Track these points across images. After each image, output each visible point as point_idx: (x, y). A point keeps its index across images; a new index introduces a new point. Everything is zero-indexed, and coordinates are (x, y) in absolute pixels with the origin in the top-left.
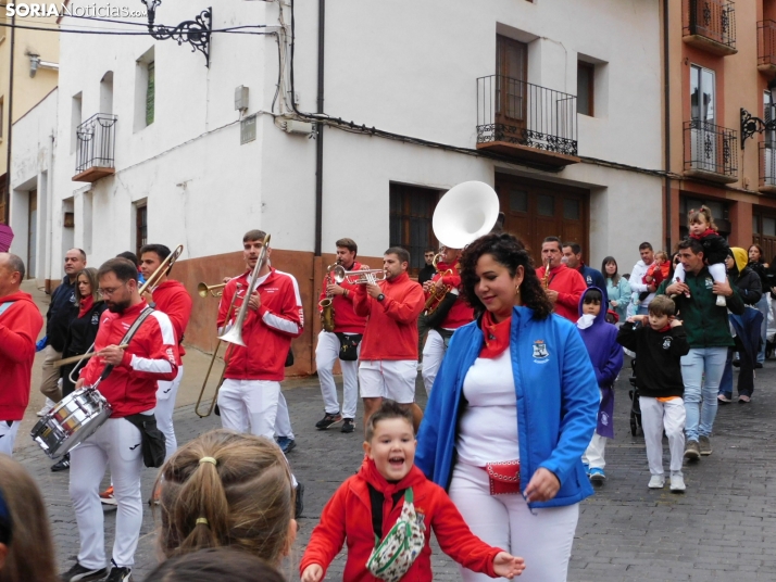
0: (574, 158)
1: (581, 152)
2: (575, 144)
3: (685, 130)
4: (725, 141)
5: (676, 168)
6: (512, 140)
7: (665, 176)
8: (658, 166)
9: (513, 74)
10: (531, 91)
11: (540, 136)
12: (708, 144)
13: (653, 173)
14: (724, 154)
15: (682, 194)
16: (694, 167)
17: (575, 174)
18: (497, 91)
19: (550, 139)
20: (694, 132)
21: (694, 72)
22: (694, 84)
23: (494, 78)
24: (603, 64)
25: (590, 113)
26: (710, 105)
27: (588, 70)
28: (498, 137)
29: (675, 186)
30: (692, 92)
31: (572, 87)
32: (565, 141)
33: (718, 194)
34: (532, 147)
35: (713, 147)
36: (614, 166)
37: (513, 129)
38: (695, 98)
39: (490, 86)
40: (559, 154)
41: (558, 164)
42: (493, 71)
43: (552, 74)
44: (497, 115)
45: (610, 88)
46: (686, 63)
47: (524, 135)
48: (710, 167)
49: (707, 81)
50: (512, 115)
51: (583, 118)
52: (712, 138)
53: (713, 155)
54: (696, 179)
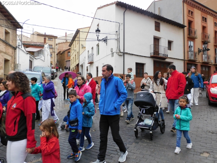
0: (167, 58)
1: (169, 57)
2: (167, 55)
3: (188, 52)
4: (195, 54)
5: (186, 59)
6: (156, 55)
7: (184, 60)
8: (183, 58)
9: (157, 44)
10: (160, 46)
11: (161, 54)
12: (192, 54)
13: (182, 60)
14: (195, 56)
15: (187, 63)
16: (189, 58)
17: (167, 60)
18: (154, 47)
19: (163, 55)
20: (189, 52)
21: (189, 42)
22: (189, 44)
23: (153, 45)
24: (173, 41)
25: (170, 50)
26: (193, 48)
27: (170, 43)
28: (154, 55)
29: (186, 62)
30: (189, 45)
31: (167, 46)
32: (166, 55)
33: (194, 63)
34: (160, 56)
35: (193, 55)
36: (174, 59)
37: (156, 53)
38: (190, 47)
39: (152, 46)
40: (165, 57)
41: (164, 59)
42: (153, 44)
43: (163, 44)
44: (154, 51)
45: (174, 46)
46: (188, 40)
47: (159, 54)
48: (192, 58)
49: (192, 43)
50: (156, 51)
51: (169, 51)
52: (193, 53)
53: (193, 56)
54: (190, 60)
